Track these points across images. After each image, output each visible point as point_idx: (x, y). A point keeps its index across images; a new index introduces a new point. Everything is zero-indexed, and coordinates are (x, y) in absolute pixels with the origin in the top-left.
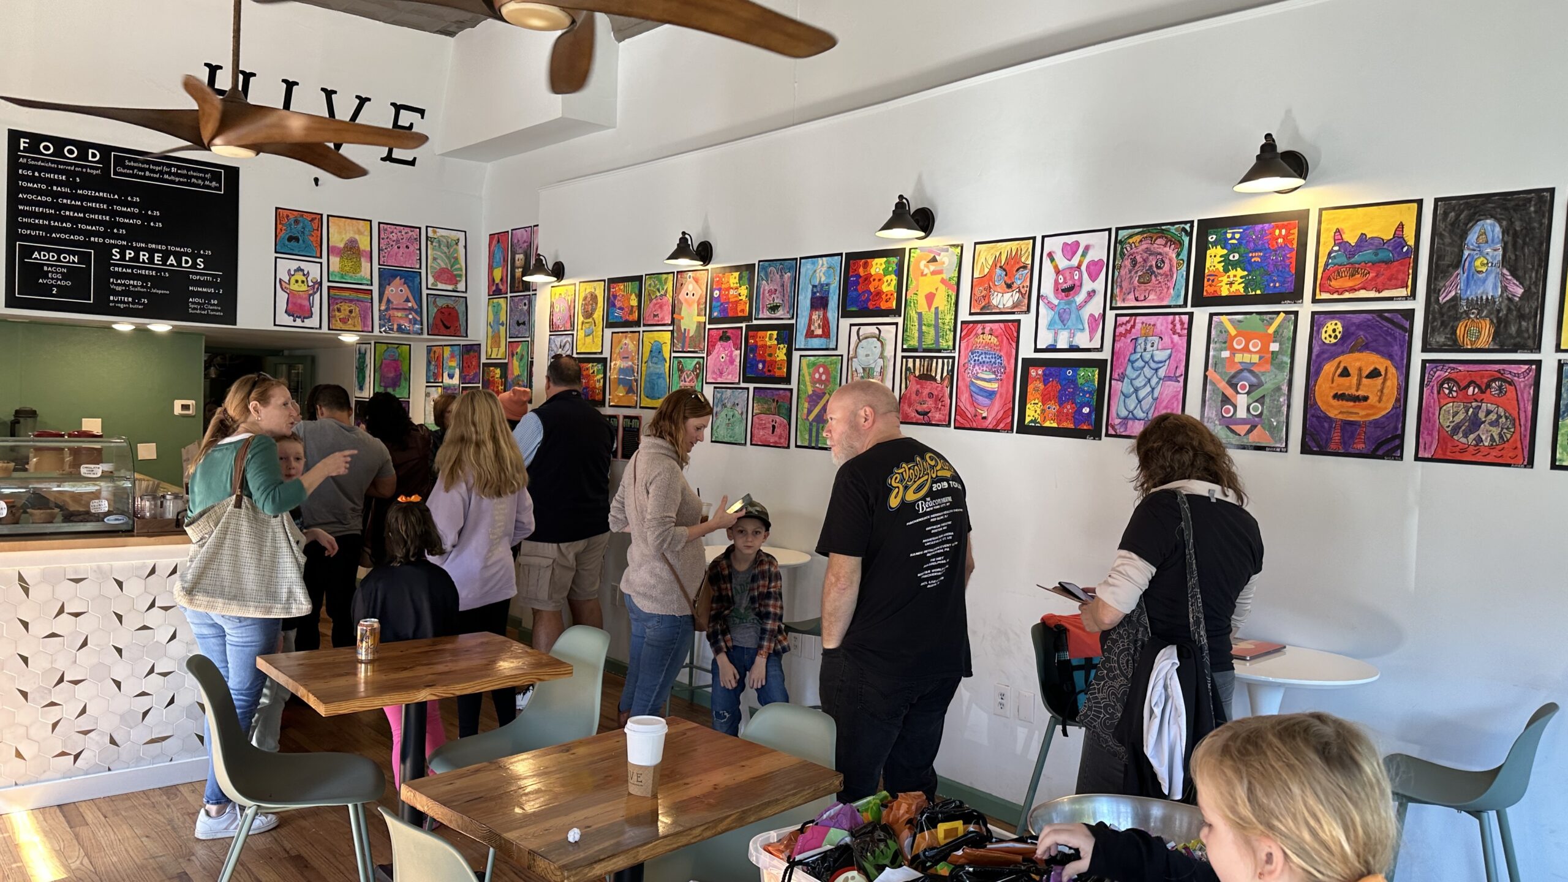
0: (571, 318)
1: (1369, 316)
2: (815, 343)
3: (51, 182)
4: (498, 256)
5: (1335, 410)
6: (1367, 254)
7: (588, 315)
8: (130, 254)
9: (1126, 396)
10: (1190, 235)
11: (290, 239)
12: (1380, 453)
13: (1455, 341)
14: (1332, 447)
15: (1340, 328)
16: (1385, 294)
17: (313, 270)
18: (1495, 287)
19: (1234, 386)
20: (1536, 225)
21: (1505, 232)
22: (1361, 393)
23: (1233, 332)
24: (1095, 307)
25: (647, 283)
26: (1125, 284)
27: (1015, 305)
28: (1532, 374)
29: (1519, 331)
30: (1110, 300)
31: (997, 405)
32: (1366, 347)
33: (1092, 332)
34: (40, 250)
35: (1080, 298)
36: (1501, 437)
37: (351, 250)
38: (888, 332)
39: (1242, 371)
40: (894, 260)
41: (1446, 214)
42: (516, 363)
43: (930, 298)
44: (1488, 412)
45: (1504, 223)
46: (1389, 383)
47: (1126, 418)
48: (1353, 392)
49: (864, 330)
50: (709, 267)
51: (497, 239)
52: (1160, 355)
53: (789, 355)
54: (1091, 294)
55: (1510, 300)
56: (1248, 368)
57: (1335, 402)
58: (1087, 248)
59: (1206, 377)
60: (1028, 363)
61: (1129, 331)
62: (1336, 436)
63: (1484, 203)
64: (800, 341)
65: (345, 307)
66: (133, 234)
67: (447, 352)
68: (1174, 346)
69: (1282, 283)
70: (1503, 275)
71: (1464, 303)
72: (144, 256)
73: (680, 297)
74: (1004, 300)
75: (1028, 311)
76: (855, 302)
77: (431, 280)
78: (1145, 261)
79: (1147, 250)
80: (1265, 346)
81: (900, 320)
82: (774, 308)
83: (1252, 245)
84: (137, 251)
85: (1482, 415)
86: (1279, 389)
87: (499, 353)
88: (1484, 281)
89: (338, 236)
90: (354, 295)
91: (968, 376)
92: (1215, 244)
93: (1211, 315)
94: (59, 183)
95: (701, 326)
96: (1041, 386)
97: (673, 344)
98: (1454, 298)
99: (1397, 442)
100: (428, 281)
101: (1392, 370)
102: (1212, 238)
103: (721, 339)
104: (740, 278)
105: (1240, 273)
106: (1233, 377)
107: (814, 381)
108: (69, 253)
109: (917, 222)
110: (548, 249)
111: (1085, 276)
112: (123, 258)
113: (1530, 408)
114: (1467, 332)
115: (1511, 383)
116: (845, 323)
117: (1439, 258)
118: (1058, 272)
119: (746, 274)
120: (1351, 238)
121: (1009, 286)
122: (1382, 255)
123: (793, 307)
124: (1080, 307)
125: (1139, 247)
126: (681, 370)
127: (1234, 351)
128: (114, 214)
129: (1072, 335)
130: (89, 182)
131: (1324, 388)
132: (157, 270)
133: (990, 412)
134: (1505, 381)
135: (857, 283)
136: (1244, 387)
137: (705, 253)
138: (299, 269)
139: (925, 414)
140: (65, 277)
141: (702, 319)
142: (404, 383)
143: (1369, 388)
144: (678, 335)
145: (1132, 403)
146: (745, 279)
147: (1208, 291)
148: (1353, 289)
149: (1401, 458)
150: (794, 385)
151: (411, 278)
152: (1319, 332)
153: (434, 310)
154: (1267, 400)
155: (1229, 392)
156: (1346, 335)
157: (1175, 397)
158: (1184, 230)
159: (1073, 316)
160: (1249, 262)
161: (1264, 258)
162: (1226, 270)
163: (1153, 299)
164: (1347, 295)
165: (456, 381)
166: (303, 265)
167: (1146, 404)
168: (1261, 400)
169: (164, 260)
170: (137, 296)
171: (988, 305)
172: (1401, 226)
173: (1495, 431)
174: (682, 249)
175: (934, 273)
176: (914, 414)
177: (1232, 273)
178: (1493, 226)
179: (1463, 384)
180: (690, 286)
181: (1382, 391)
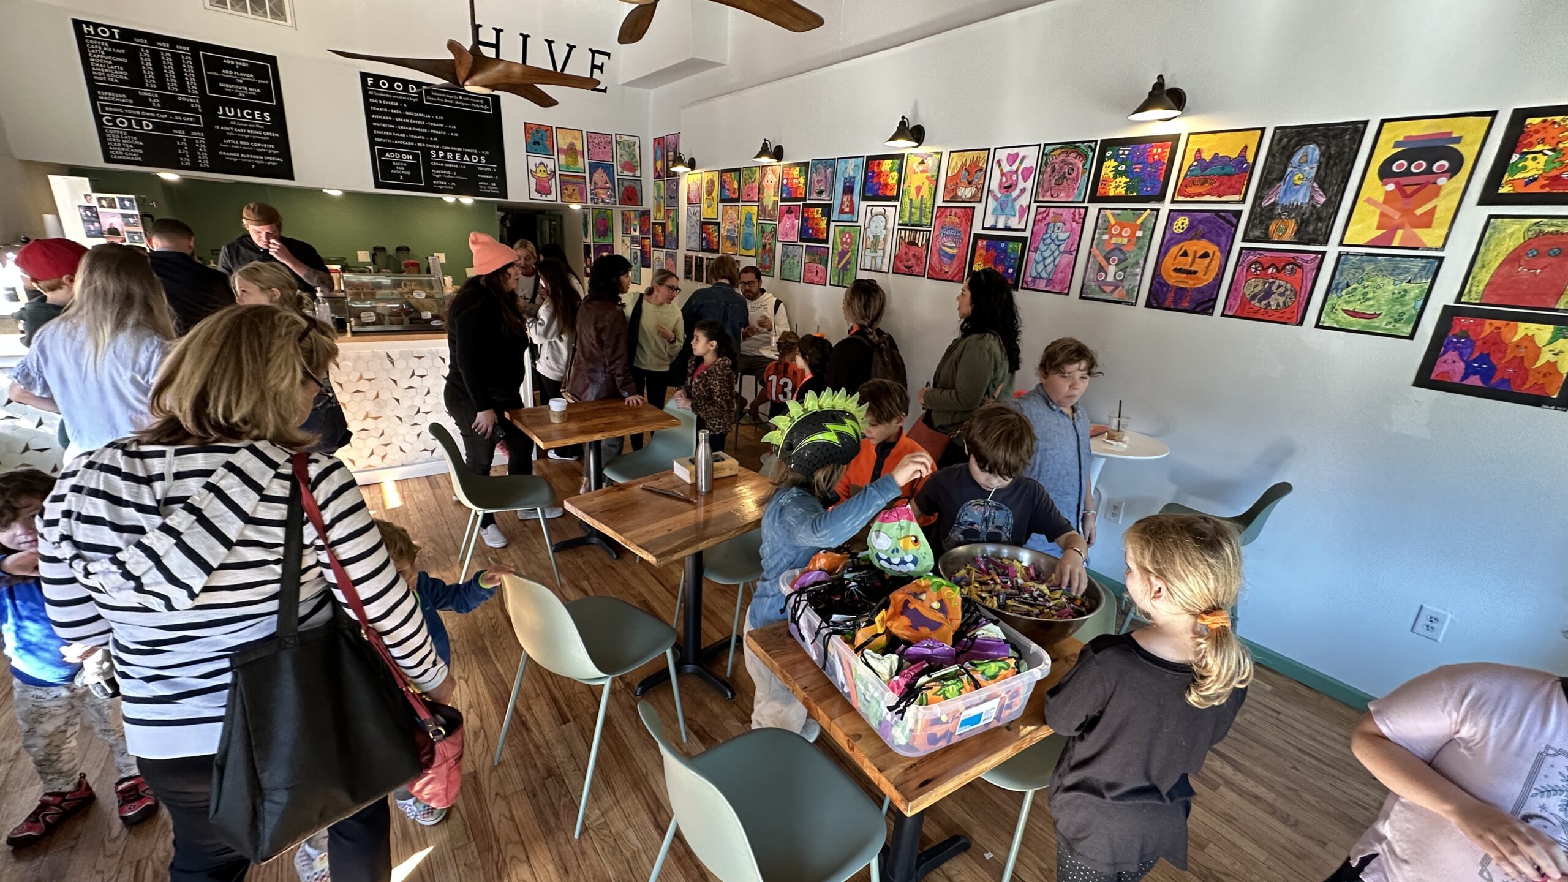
0: (700, 195)
1: (1208, 214)
2: (845, 217)
3: (389, 107)
4: (659, 153)
5: (1173, 280)
6: (1216, 169)
7: (709, 193)
8: (441, 154)
9: (1037, 263)
10: (1094, 150)
11: (535, 143)
12: (1198, 310)
13: (1267, 234)
14: (1167, 304)
15: (1187, 222)
16: (1224, 199)
17: (550, 164)
18: (1305, 196)
19: (1107, 259)
20: (1347, 150)
21: (1322, 155)
22: (1193, 269)
23: (1113, 222)
24: (1024, 200)
25: (744, 173)
26: (1046, 185)
27: (973, 197)
28: (1317, 261)
29: (1315, 230)
30: (1035, 197)
31: (955, 265)
32: (1203, 237)
33: (1021, 217)
34: (389, 151)
35: (1015, 194)
36: (1284, 304)
37: (571, 150)
38: (890, 212)
39: (1113, 249)
40: (897, 162)
41: (1280, 140)
42: (670, 223)
43: (918, 189)
44: (1279, 286)
45: (1323, 148)
46: (1214, 263)
47: (1035, 278)
48: (1187, 267)
49: (876, 210)
50: (782, 163)
51: (658, 141)
52: (1063, 236)
53: (828, 224)
54: (1023, 191)
55: (1314, 206)
56: (1118, 248)
57: (1174, 274)
58: (1024, 158)
59: (1090, 252)
60: (978, 237)
61: (1044, 218)
62: (1170, 297)
63: (1310, 132)
64: (835, 215)
65: (570, 188)
66: (443, 141)
67: (632, 214)
68: (1072, 230)
69: (1152, 189)
70: (1313, 187)
71: (1279, 207)
72: (450, 155)
73: (765, 183)
74: (966, 192)
75: (980, 201)
76: (870, 190)
77: (620, 169)
78: (1061, 168)
79: (1063, 160)
80: (1133, 233)
81: (898, 204)
82: (820, 193)
83: (1135, 160)
84: (445, 151)
85: (1274, 288)
86: (1137, 263)
87: (660, 217)
88: (1297, 191)
89: (563, 141)
90: (574, 180)
91: (938, 245)
92: (1110, 158)
93: (1100, 209)
94: (394, 107)
95: (775, 203)
96: (984, 253)
97: (759, 215)
98: (1274, 204)
99: (1211, 303)
100: (618, 169)
101: (1218, 254)
102: (1109, 154)
103: (787, 212)
104: (800, 171)
105: (1124, 179)
106: (1109, 253)
107: (842, 243)
108: (407, 153)
109: (913, 135)
110: (685, 152)
111: (1020, 177)
112: (438, 157)
113: (1310, 285)
114: (1277, 229)
115: (1300, 267)
116: (864, 204)
117: (1269, 173)
118: (1003, 174)
119: (803, 168)
120: (1207, 156)
121: (970, 183)
122: (1228, 170)
123: (832, 192)
124: (1015, 200)
125: (1058, 158)
126: (763, 232)
127: (1112, 236)
128: (429, 128)
129: (1007, 219)
130: (412, 107)
131: (1169, 263)
132: (459, 164)
133: (950, 269)
134: (1296, 265)
135: (872, 177)
136: (1114, 261)
137: (778, 154)
138: (542, 163)
139: (909, 268)
140: (406, 169)
141: (776, 198)
142: (610, 234)
143: (1200, 265)
144: (762, 210)
145: (1040, 267)
146: (803, 173)
147: (1100, 192)
148: (1200, 195)
149: (1212, 314)
150: (830, 245)
151: (608, 168)
152: (1172, 225)
153: (622, 189)
154: (1128, 270)
155: (1104, 263)
156: (1191, 227)
157: (1068, 265)
158: (1090, 147)
159: (1010, 205)
160: (1132, 172)
161: (1143, 170)
162: (1115, 178)
163: (1063, 197)
164: (1196, 199)
165: (637, 233)
166: (544, 160)
167: (1050, 268)
168: (1124, 270)
169: (462, 157)
170: (449, 181)
171: (956, 196)
172: (1246, 147)
173: (1281, 300)
174: (764, 151)
175: (922, 172)
176: (903, 268)
177: (1118, 180)
178: (1314, 149)
179: (1266, 266)
180: (770, 176)
181: (1207, 268)
